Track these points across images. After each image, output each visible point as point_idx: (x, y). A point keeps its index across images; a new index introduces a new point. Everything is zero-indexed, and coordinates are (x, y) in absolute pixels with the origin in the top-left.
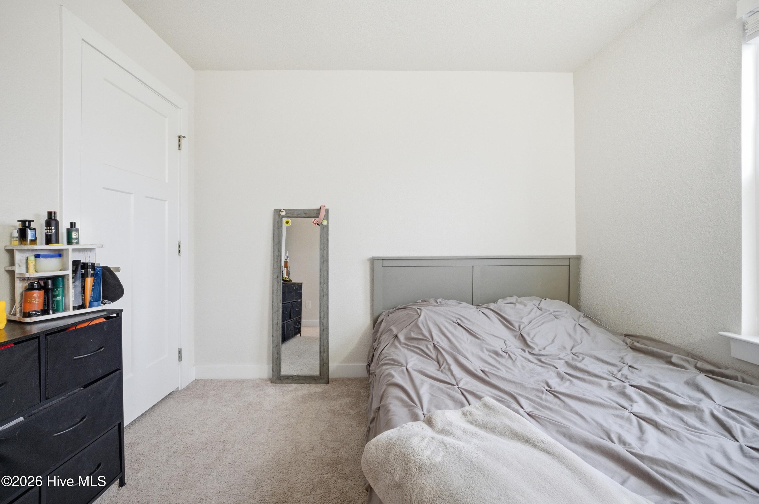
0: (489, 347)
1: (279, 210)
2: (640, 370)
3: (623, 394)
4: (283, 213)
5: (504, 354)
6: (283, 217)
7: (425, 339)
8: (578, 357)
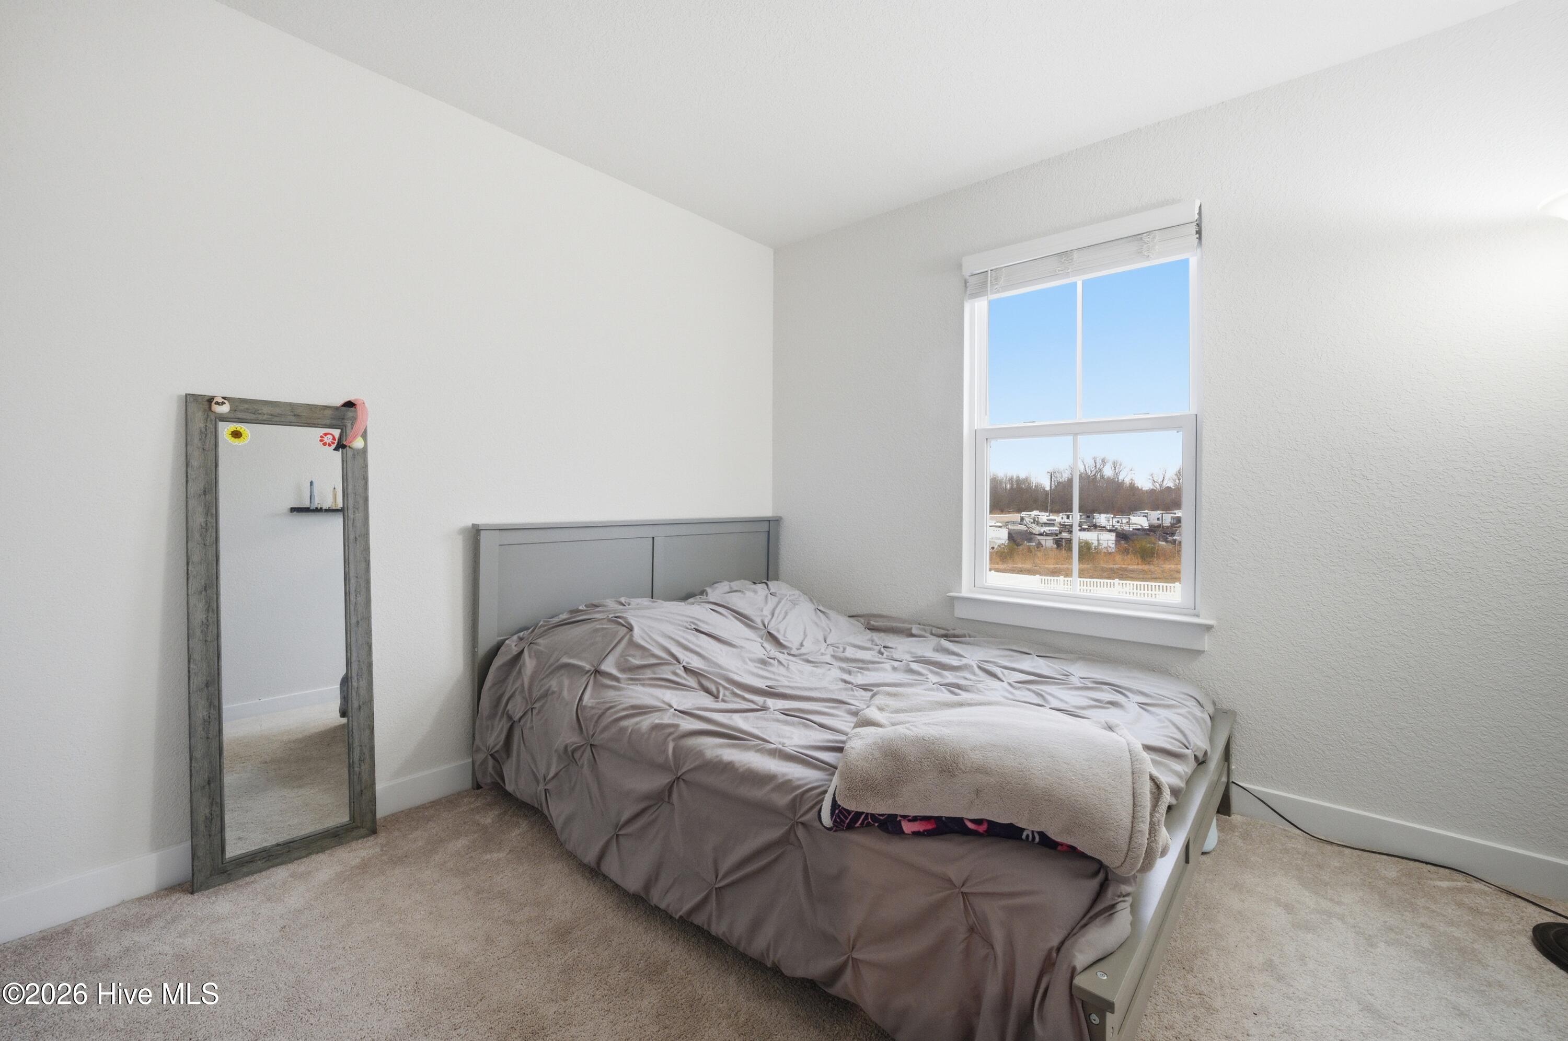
0: (752, 656)
1: (207, 398)
2: (896, 648)
3: (911, 671)
4: (225, 409)
5: (772, 661)
6: (223, 418)
7: (663, 663)
8: (838, 648)
